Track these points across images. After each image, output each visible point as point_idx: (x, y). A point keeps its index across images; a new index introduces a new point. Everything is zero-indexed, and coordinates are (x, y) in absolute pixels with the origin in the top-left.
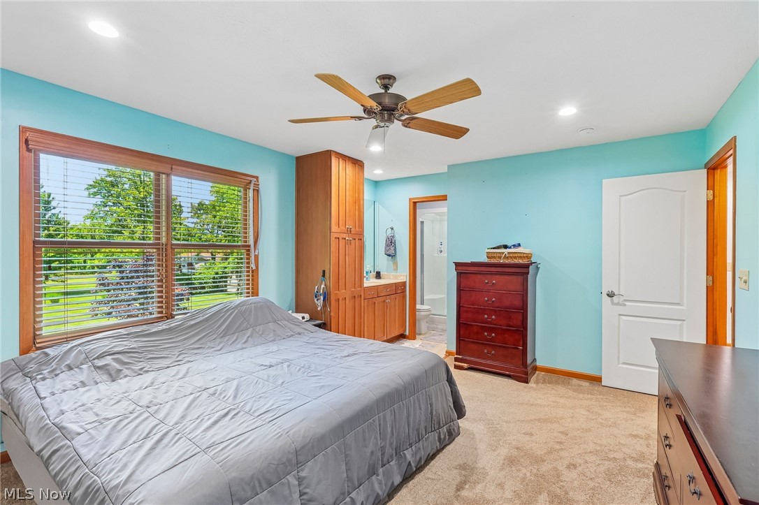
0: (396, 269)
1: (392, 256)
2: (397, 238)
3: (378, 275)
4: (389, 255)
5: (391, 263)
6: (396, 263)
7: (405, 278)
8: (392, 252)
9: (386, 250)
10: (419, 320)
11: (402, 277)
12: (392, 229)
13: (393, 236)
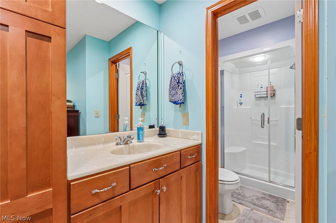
0: (186, 123)
1: (180, 103)
2: (187, 77)
3: (162, 132)
4: (175, 103)
5: (180, 114)
6: (186, 115)
7: (200, 138)
8: (179, 97)
9: (171, 95)
10: (222, 195)
11: (195, 137)
12: (181, 65)
13: (181, 74)
